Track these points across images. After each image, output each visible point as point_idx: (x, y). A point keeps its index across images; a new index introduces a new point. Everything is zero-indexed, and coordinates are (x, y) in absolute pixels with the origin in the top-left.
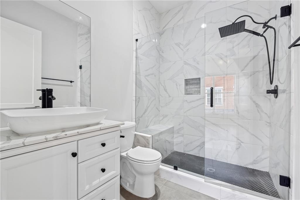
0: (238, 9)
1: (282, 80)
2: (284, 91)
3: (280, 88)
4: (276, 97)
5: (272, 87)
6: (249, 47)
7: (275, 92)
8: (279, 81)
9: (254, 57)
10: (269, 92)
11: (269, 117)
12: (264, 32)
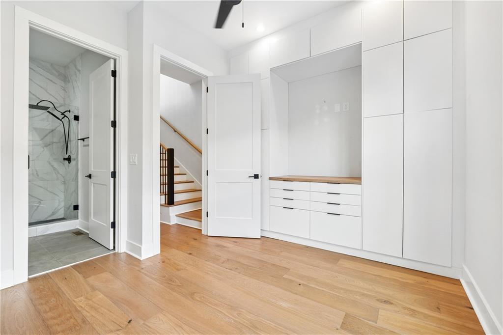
0: (39, 85)
1: (73, 152)
2: (74, 160)
3: (72, 157)
4: (70, 163)
5: (67, 157)
6: (48, 121)
7: (69, 159)
8: (72, 153)
9: (52, 131)
10: (65, 159)
11: (64, 177)
12: (63, 118)
